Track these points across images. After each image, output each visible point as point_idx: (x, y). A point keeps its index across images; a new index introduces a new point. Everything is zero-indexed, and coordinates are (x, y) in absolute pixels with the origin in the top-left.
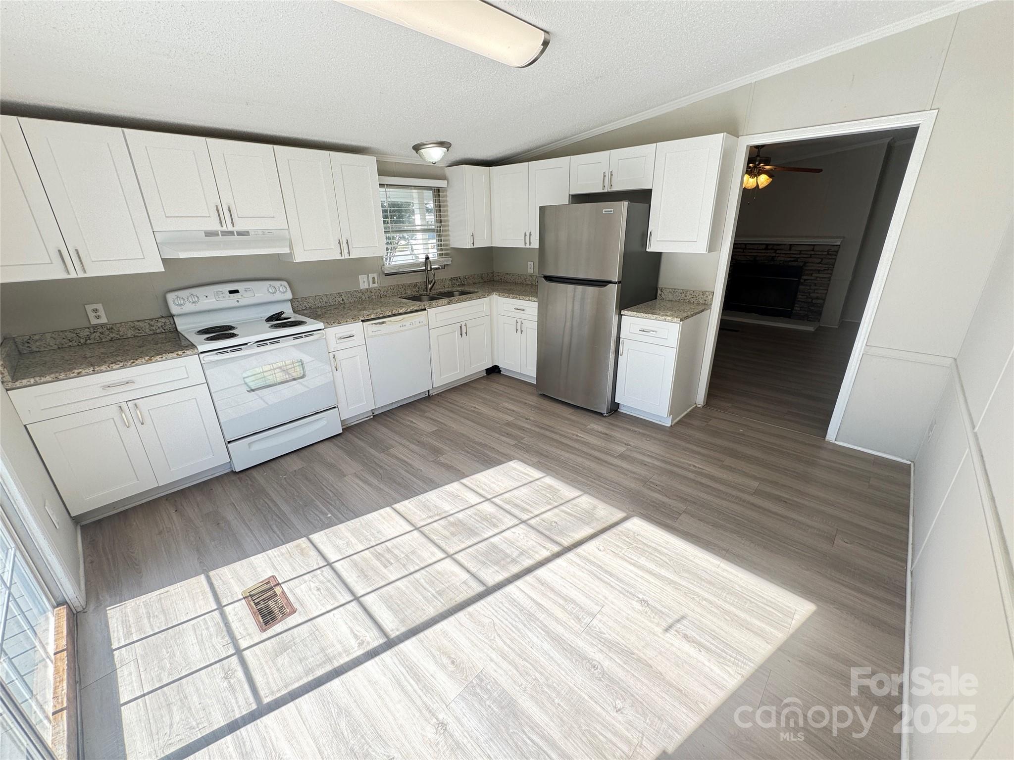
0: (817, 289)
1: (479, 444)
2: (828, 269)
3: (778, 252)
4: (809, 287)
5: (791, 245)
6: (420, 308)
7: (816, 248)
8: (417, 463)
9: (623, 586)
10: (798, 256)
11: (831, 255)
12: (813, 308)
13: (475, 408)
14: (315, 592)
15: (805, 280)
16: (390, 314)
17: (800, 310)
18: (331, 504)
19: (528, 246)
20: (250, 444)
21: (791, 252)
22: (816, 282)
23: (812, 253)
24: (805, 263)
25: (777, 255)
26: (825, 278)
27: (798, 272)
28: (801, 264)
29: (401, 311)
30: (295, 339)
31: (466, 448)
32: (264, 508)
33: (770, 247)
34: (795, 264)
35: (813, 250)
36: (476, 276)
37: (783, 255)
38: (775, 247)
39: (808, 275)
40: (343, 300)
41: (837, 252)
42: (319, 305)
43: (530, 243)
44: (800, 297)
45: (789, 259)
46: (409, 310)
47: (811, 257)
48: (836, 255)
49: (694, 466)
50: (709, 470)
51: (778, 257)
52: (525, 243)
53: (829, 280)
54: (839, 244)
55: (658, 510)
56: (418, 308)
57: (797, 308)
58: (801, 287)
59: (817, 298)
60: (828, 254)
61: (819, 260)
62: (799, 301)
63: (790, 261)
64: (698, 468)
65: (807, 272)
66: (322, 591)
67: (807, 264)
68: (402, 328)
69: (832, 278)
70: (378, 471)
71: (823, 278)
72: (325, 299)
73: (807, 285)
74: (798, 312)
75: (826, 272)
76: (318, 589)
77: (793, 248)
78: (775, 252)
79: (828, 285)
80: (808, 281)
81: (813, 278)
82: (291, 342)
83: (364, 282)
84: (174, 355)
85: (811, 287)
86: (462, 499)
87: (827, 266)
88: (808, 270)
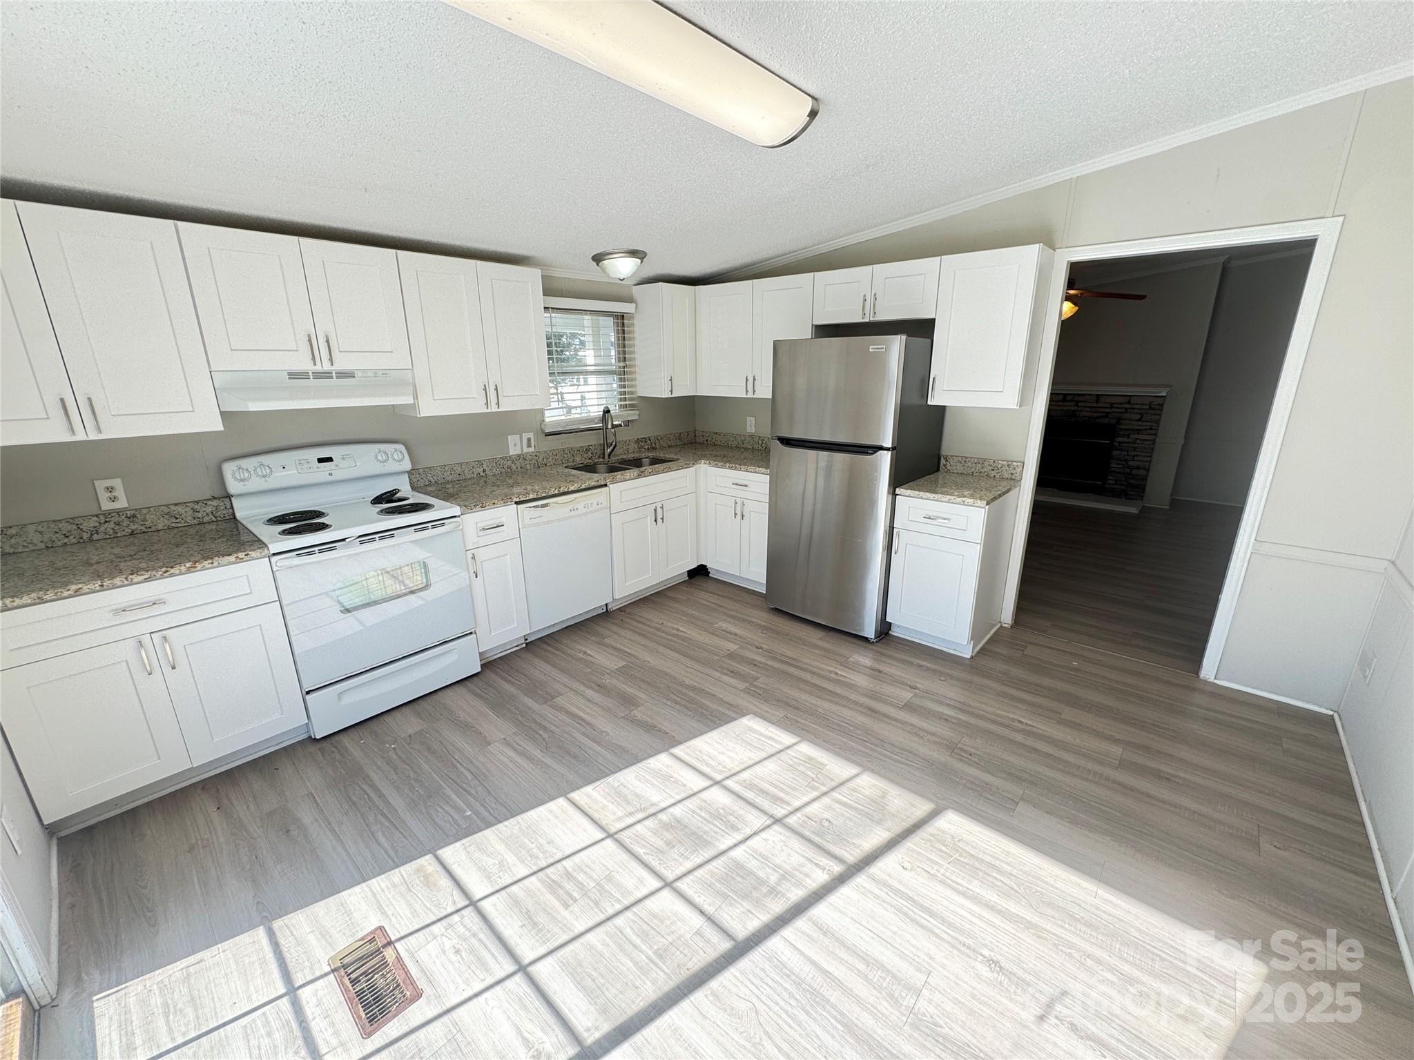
0: (1136, 456)
1: (693, 689)
2: (1151, 429)
3: (1080, 404)
4: (1125, 453)
5: (1098, 395)
6: (599, 484)
7: (1134, 400)
8: (603, 724)
9: (954, 934)
10: (1109, 410)
11: (1153, 409)
12: (1132, 481)
13: (678, 630)
14: (454, 958)
15: (1120, 443)
16: (556, 492)
17: (1116, 484)
18: (469, 794)
19: (750, 395)
20: (340, 695)
21: (1099, 405)
22: (1136, 446)
23: (1128, 406)
24: (1119, 419)
25: (1079, 409)
26: (1148, 440)
27: (1111, 431)
28: (1114, 421)
29: (572, 488)
30: (416, 531)
31: (672, 696)
32: (363, 802)
33: (1069, 398)
34: (1106, 421)
35: (1129, 403)
36: (672, 436)
37: (1087, 409)
38: (1077, 398)
39: (1124, 436)
40: (484, 471)
41: (1162, 405)
42: (450, 478)
43: (754, 391)
44: (1115, 466)
45: (1096, 415)
46: (583, 487)
47: (1126, 412)
48: (1161, 410)
49: (1020, 722)
50: (1044, 728)
51: (1080, 411)
52: (747, 391)
53: (1154, 444)
54: (1164, 394)
55: (981, 796)
56: (596, 484)
57: (1111, 482)
58: (1115, 453)
59: (1138, 468)
60: (1150, 408)
61: (1139, 417)
62: (1114, 471)
63: (1098, 417)
64: (1026, 724)
65: (1122, 433)
66: (464, 954)
67: (1121, 422)
68: (573, 513)
69: (1157, 440)
70: (541, 735)
71: (1145, 440)
72: (459, 470)
73: (1121, 450)
74: (1112, 486)
75: (1149, 431)
76: (458, 952)
77: (1102, 399)
78: (1077, 405)
79: (1153, 449)
80: (1125, 445)
81: (1131, 440)
82: (411, 535)
83: (515, 445)
84: (232, 558)
85: (1130, 453)
86: (676, 782)
87: (1149, 424)
88: (1123, 429)
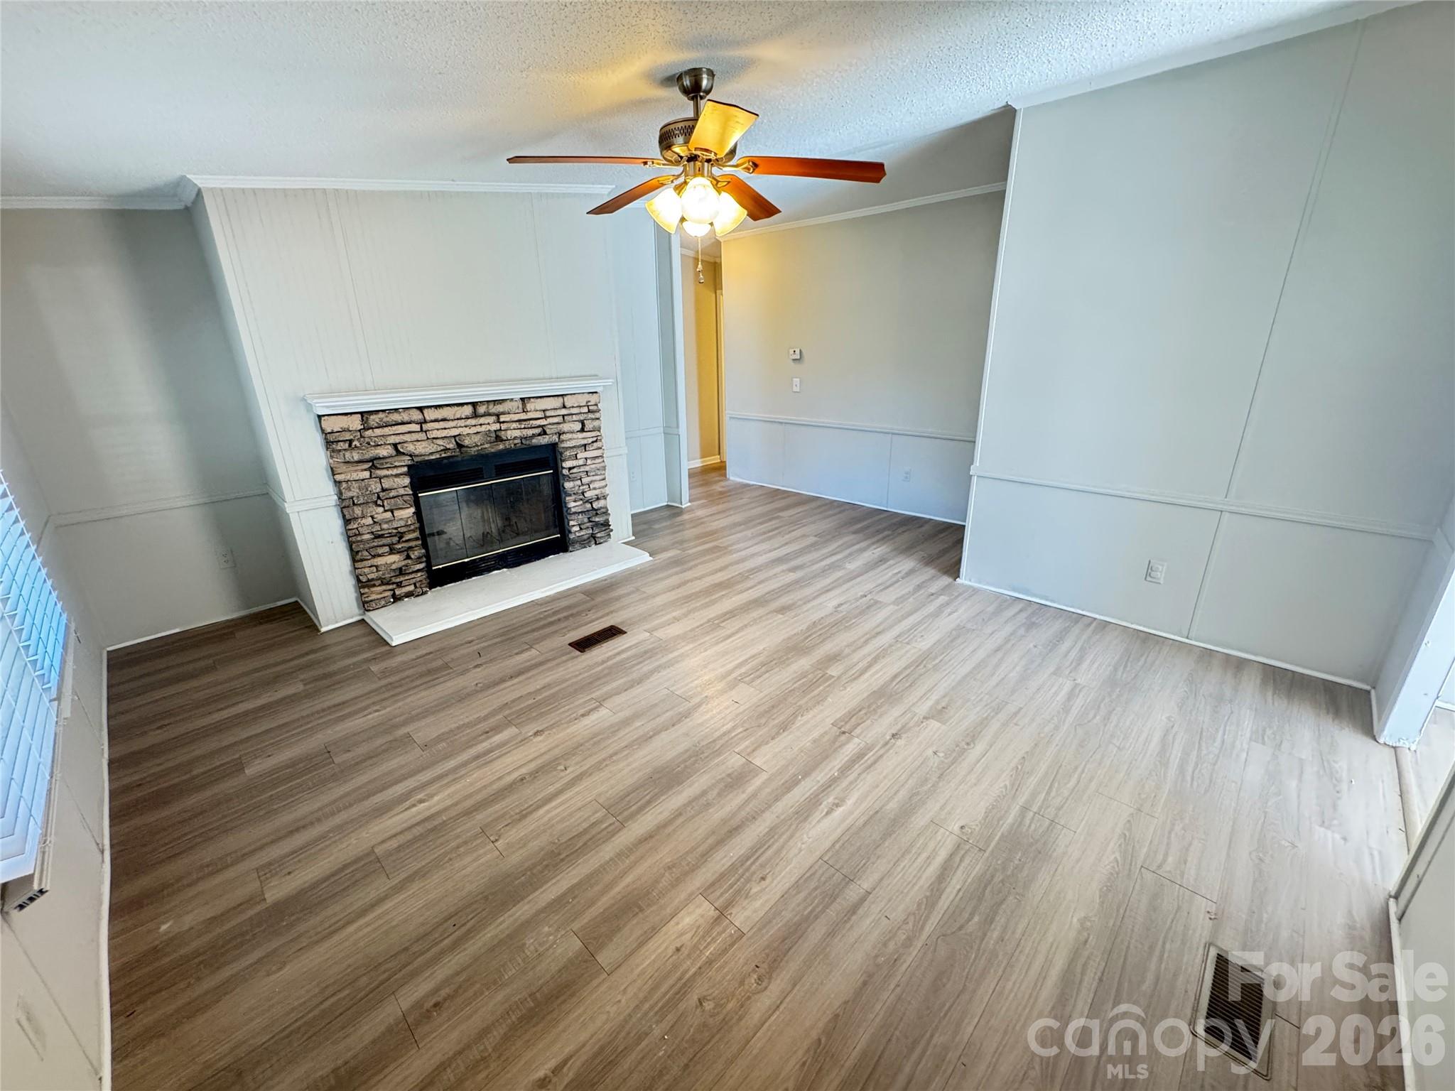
0: (591, 482)
2: (596, 441)
3: (502, 418)
4: (579, 483)
5: (522, 399)
7: (569, 401)
10: (543, 422)
11: (591, 411)
12: (597, 519)
15: (570, 469)
17: (580, 529)
21: (530, 415)
22: (587, 468)
23: (564, 412)
24: (559, 434)
25: (504, 426)
26: (598, 457)
27: (554, 455)
28: (555, 438)
33: (482, 410)
34: (544, 440)
35: (564, 407)
37: (514, 425)
38: (494, 409)
39: (570, 458)
41: (598, 405)
44: (572, 504)
45: (530, 432)
47: (564, 421)
48: (599, 412)
51: (505, 430)
53: (603, 461)
57: (573, 528)
58: (568, 485)
59: (597, 499)
60: (588, 411)
61: (580, 426)
62: (575, 513)
63: (534, 435)
65: (568, 453)
67: (562, 437)
69: (605, 455)
71: (594, 458)
73: (574, 479)
74: (578, 534)
75: (595, 445)
77: (529, 406)
78: (498, 421)
79: (604, 468)
80: (575, 470)
81: (581, 462)
85: (584, 480)
88: (567, 448)
